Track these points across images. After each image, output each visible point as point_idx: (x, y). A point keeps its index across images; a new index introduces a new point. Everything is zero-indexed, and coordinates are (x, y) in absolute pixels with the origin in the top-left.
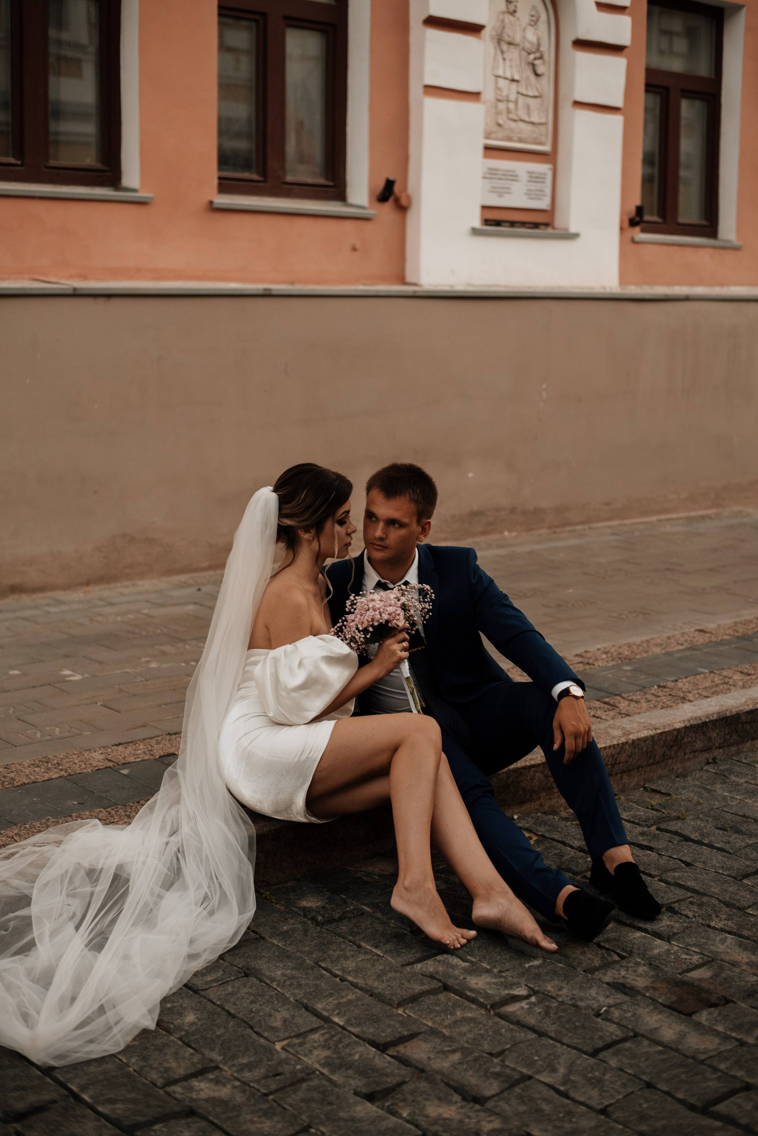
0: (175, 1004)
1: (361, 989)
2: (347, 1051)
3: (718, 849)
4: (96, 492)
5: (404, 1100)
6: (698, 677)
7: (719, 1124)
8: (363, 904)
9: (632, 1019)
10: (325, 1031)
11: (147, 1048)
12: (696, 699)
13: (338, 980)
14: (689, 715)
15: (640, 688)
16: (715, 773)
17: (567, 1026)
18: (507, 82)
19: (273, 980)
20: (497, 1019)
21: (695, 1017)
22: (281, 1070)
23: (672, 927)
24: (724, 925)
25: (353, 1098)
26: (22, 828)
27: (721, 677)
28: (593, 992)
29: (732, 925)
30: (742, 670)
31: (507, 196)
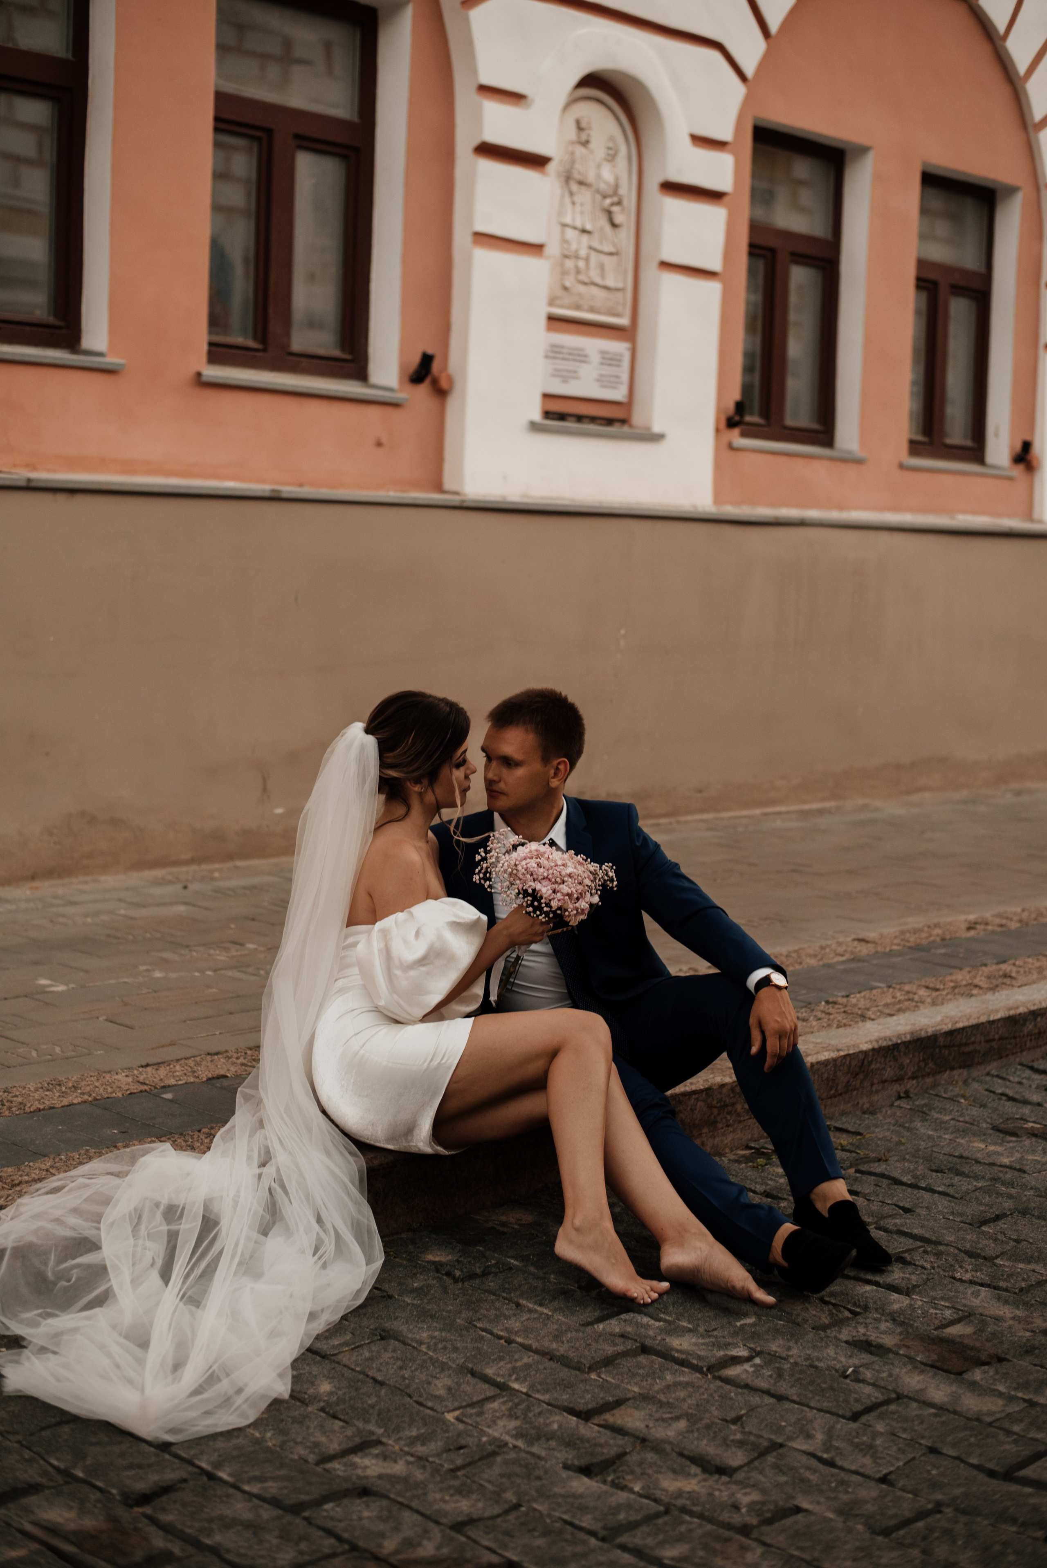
0: (301, 1372)
1: (536, 1352)
2: (541, 1420)
3: (940, 1193)
4: (47, 754)
5: (632, 1472)
6: (874, 992)
7: (1029, 1490)
8: (509, 1257)
9: (890, 1379)
10: (505, 1399)
11: (282, 1420)
12: (879, 1017)
13: (502, 1341)
14: (876, 1035)
15: (804, 1004)
16: (911, 1109)
17: (811, 1388)
18: (577, 233)
19: (421, 1343)
20: (719, 1383)
21: (966, 1376)
22: (463, 1442)
23: (909, 1279)
24: (972, 1276)
25: (564, 1474)
26: (57, 1160)
27: (903, 993)
28: (831, 1351)
29: (983, 1276)
30: (927, 984)
31: (573, 382)
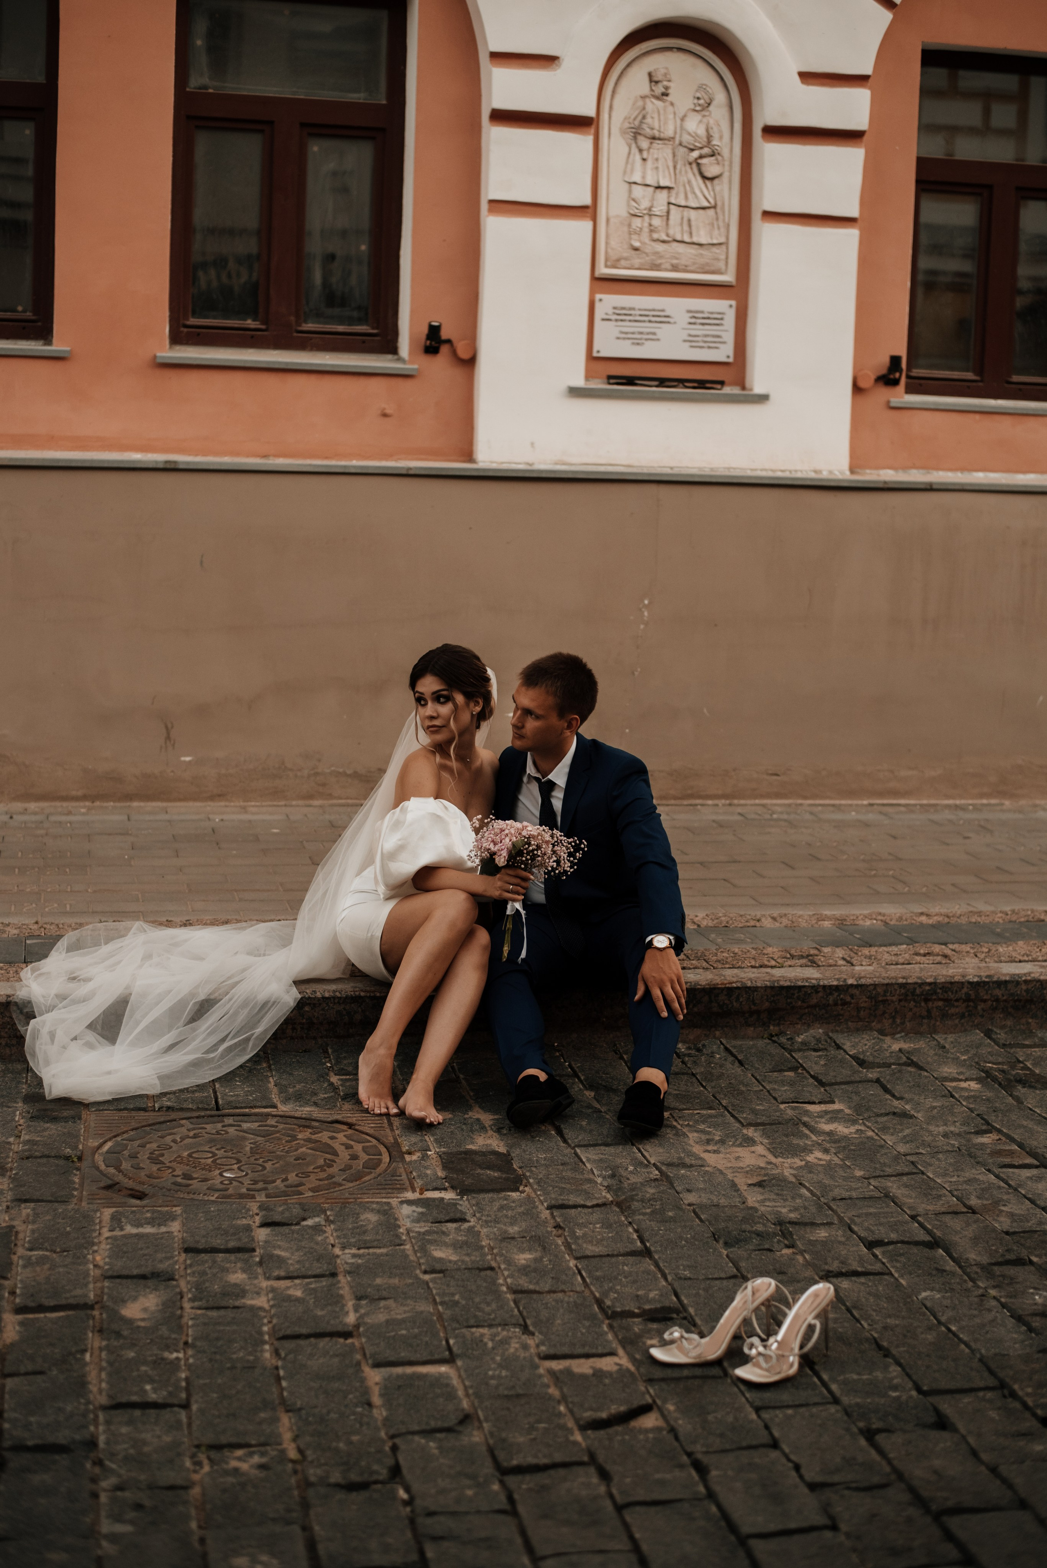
18: (649, 190)
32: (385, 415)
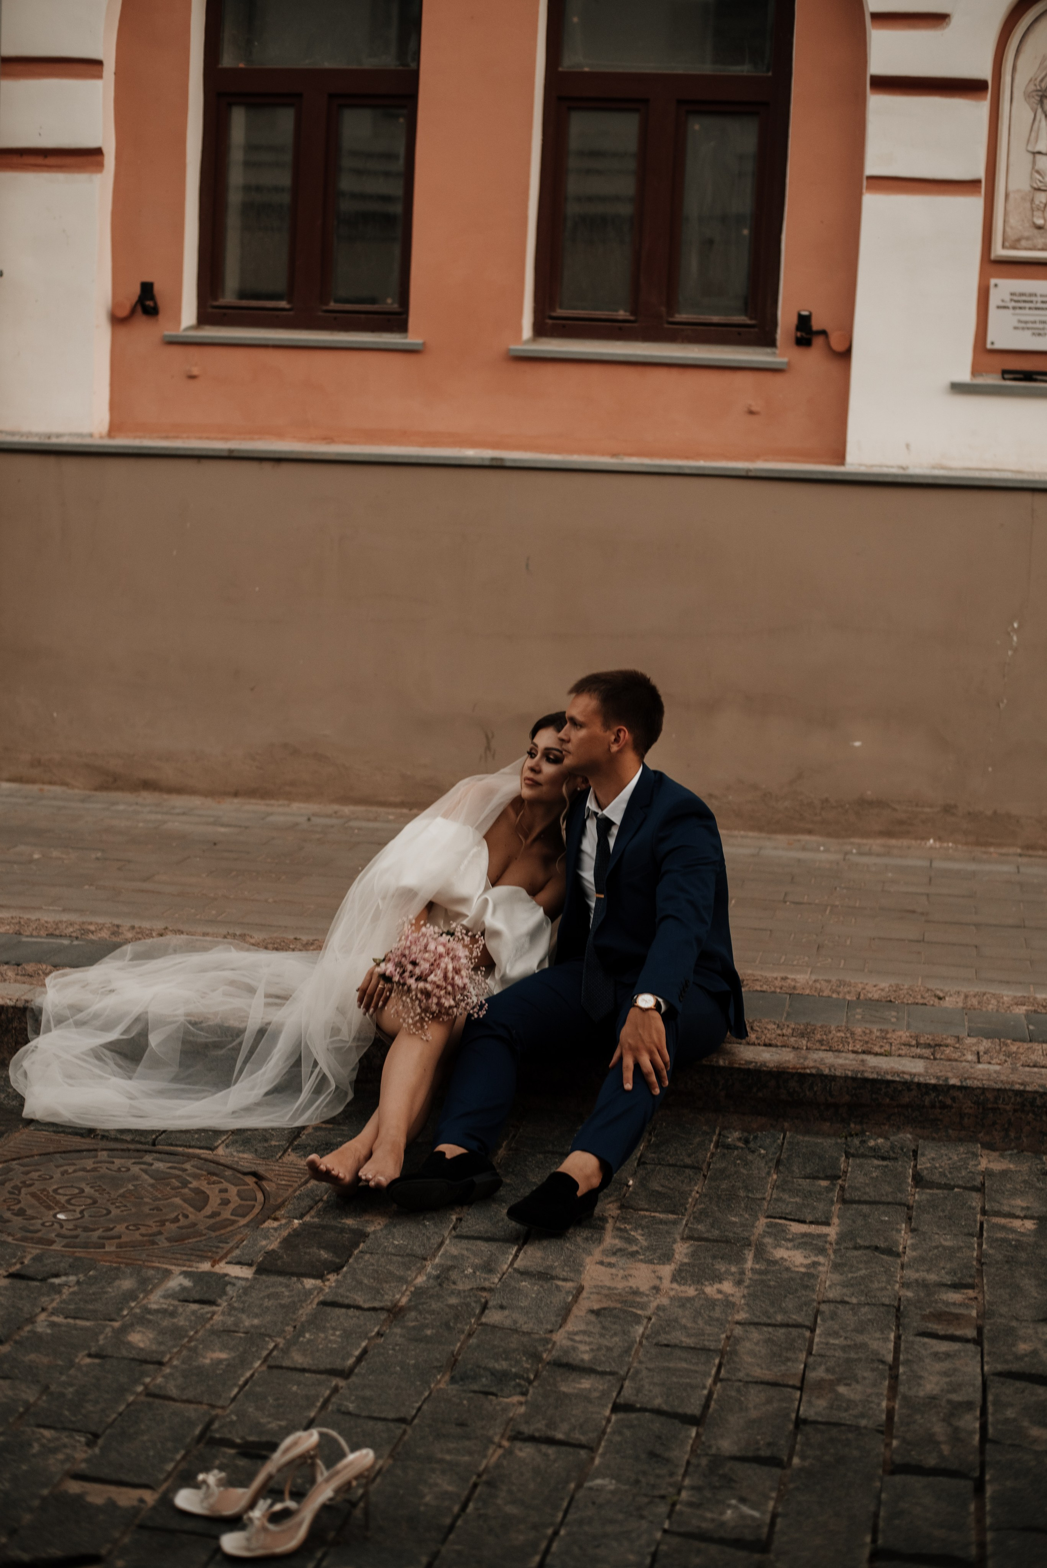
4: (252, 689)
32: (751, 413)
